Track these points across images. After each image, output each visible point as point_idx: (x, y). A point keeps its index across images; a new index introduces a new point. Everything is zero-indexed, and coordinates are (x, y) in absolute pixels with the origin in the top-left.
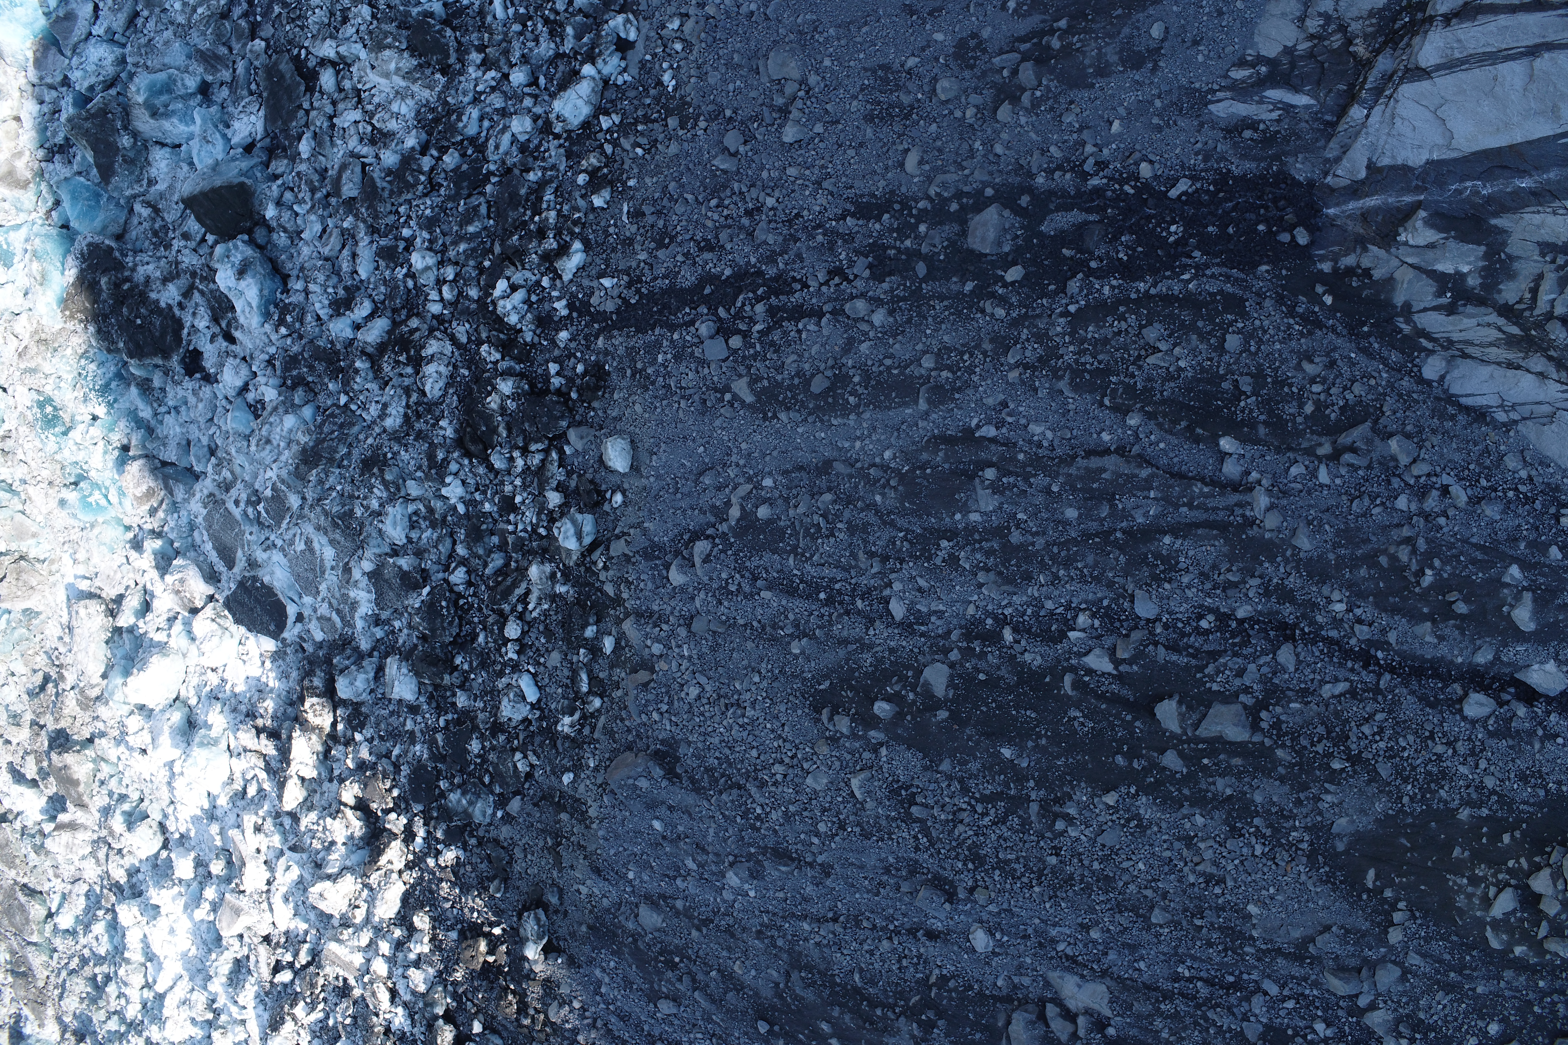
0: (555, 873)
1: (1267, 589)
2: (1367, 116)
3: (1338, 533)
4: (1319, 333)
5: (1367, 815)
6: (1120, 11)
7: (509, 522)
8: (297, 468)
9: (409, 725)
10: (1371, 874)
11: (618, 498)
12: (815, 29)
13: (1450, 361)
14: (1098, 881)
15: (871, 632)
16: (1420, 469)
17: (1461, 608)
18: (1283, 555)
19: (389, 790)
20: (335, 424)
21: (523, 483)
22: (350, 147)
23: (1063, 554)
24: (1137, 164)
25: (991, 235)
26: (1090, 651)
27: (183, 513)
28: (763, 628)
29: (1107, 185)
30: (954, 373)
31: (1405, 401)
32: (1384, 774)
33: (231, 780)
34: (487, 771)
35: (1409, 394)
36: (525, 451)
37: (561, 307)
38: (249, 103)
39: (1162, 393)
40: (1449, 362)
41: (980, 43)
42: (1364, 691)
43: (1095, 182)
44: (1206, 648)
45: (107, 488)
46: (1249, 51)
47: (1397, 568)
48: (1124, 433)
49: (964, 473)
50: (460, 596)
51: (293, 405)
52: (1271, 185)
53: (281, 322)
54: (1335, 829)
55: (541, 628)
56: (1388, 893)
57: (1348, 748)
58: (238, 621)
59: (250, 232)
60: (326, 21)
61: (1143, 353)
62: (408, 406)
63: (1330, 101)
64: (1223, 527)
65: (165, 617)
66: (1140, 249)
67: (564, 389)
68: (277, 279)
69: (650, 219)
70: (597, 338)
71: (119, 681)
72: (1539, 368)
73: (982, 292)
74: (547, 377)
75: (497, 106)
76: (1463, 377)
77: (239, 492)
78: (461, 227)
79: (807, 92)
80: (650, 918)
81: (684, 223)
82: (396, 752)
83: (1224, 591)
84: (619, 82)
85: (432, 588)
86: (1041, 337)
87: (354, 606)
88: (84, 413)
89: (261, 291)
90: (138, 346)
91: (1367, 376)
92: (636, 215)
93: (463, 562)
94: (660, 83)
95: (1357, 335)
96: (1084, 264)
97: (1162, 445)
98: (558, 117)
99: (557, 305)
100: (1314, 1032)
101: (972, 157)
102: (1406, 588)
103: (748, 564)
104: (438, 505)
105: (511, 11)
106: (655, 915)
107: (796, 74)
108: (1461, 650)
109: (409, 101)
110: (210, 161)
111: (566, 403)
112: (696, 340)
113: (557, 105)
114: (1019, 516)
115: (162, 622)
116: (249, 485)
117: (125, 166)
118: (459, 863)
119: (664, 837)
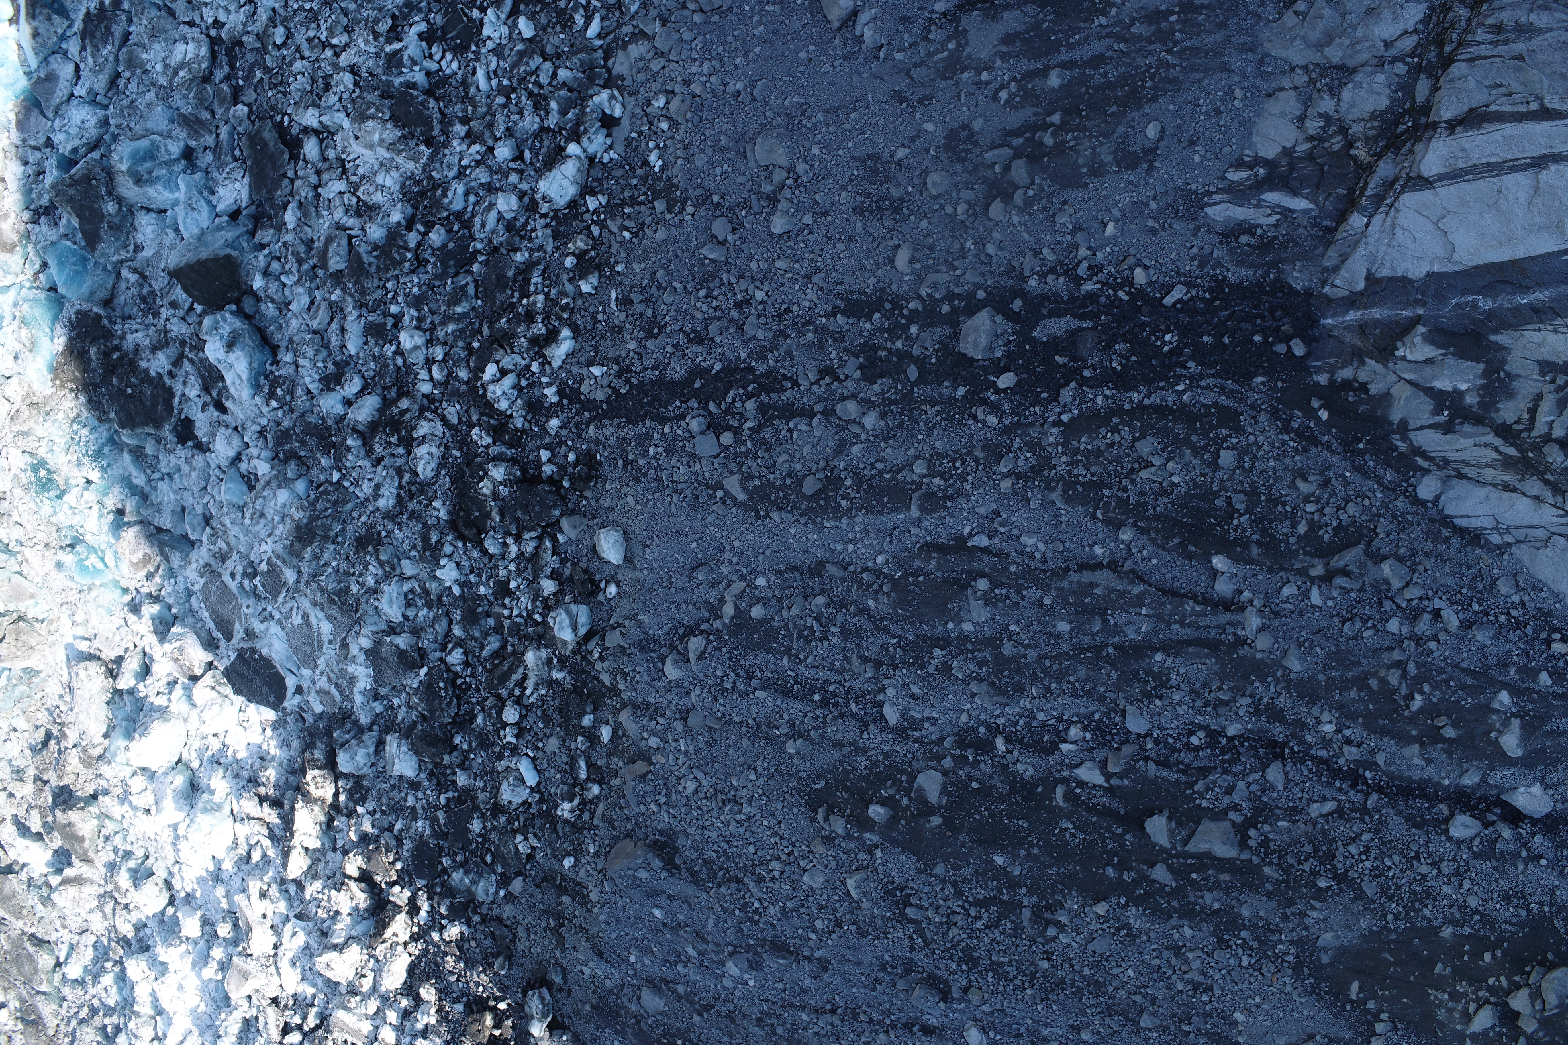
0: (558, 954)
1: (1257, 708)
2: (1367, 225)
3: (1329, 655)
4: (1313, 450)
5: (1351, 930)
6: (1114, 108)
7: (504, 606)
8: (292, 545)
9: (410, 801)
10: (1355, 986)
11: (612, 589)
12: (803, 113)
13: (1446, 481)
14: (1089, 985)
15: (865, 736)
16: (1413, 593)
17: (1450, 733)
18: (1274, 676)
19: (393, 863)
20: (328, 501)
21: (518, 568)
22: (336, 219)
23: (1055, 667)
24: (1131, 269)
25: (983, 341)
26: (1081, 763)
27: (180, 579)
28: (759, 726)
29: (1101, 290)
30: (946, 480)
31: (1399, 523)
32: (1369, 892)
33: (236, 844)
34: (489, 850)
35: (1403, 515)
36: (518, 538)
37: (551, 393)
38: (233, 170)
39: (1154, 508)
40: (1444, 482)
41: (972, 135)
42: (1352, 811)
43: (1088, 287)
44: (1196, 764)
45: (103, 551)
46: (1247, 152)
47: (1387, 691)
48: (1117, 547)
49: (956, 582)
50: (457, 675)
51: (286, 479)
52: (1268, 293)
53: (272, 395)
54: (1320, 944)
55: (539, 713)
56: (1371, 1005)
57: (1334, 867)
58: (237, 692)
59: (237, 302)
60: (309, 88)
61: (1136, 466)
62: (400, 487)
63: (1329, 206)
64: (1214, 646)
65: (165, 681)
66: (1134, 358)
67: (556, 477)
68: (267, 350)
69: (639, 308)
70: (588, 427)
71: (122, 743)
72: (1535, 492)
73: (974, 398)
74: (539, 464)
75: (483, 181)
76: (1458, 497)
77: (234, 564)
78: (449, 306)
79: (796, 180)
80: (652, 1002)
81: (673, 313)
82: (398, 826)
83: (1214, 708)
84: (606, 160)
85: (430, 669)
86: (1034, 446)
87: (353, 680)
88: (77, 476)
89: (251, 363)
90: (129, 416)
91: (1362, 496)
92: (624, 302)
93: (460, 643)
94: (646, 163)
95: (1352, 452)
96: (1078, 371)
97: (1154, 561)
98: (544, 197)
99: (546, 391)
101: (964, 257)
102: (1396, 711)
103: (742, 662)
104: (433, 586)
105: (494, 82)
106: (657, 999)
107: (784, 161)
108: (1449, 773)
109: (394, 174)
110: (196, 231)
111: (558, 492)
112: (687, 435)
113: (543, 186)
114: (1012, 628)
115: (161, 686)
116: (245, 557)
117: (111, 232)
118: (462, 940)
119: (664, 925)
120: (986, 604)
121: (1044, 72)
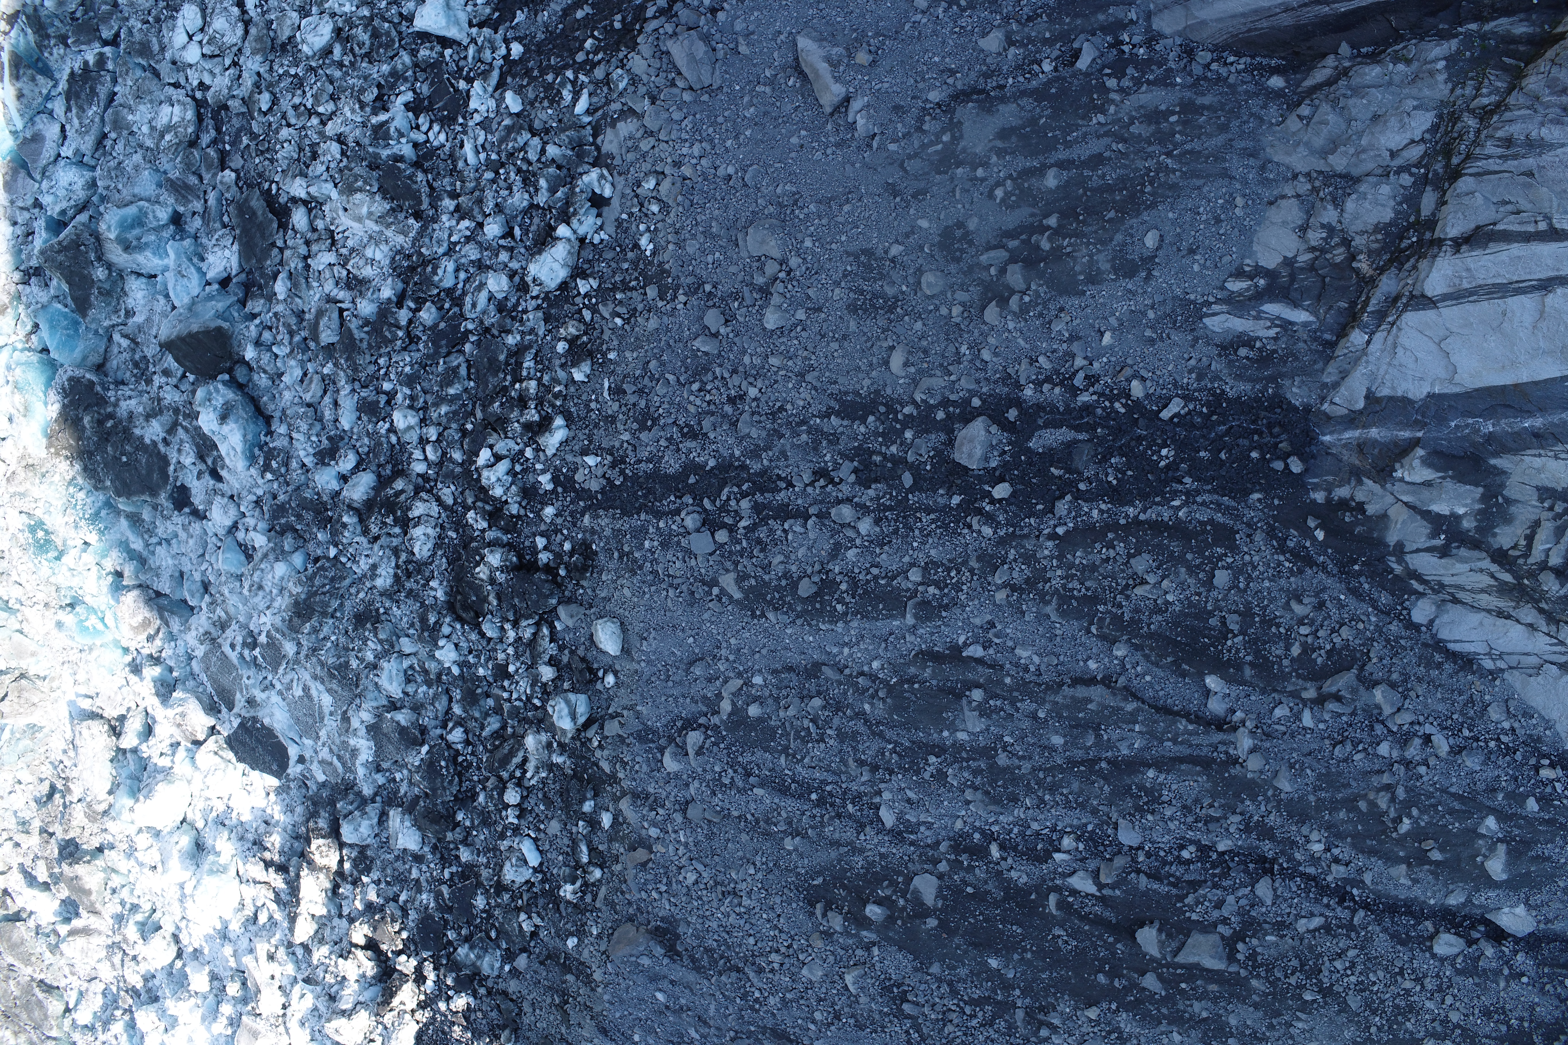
0: (563, 1030)
1: (1247, 825)
2: (1368, 342)
3: (1319, 777)
4: (1309, 571)
5: (1336, 1041)
6: (1112, 214)
7: (503, 688)
8: (290, 620)
9: (415, 874)
11: (610, 679)
12: (796, 202)
13: (1440, 605)
15: (862, 837)
16: (1404, 718)
17: (1436, 856)
18: (1265, 795)
19: (399, 932)
20: (326, 577)
21: (516, 653)
22: (327, 291)
23: (1049, 779)
24: (1129, 380)
25: (978, 452)
26: (1074, 872)
27: (180, 643)
28: (757, 821)
29: (1097, 401)
30: (941, 589)
31: (1393, 647)
32: (1354, 1006)
33: (242, 905)
34: (493, 925)
35: (1396, 640)
36: (515, 624)
37: (545, 481)
38: (222, 236)
39: (1149, 625)
40: (1438, 607)
41: (967, 233)
42: (1339, 927)
43: (1084, 398)
44: (1186, 877)
45: (102, 612)
46: (1247, 261)
47: (1376, 814)
48: (1111, 662)
49: (951, 691)
50: (458, 753)
51: (283, 551)
52: (1265, 409)
53: (266, 468)
55: (540, 796)
57: (1320, 981)
58: (240, 759)
59: (230, 371)
60: (296, 156)
61: (1131, 582)
62: (397, 566)
63: (1329, 319)
64: (1205, 763)
65: (168, 742)
66: (1130, 473)
67: (552, 564)
68: (260, 422)
69: (632, 399)
70: (583, 515)
71: (128, 802)
72: (1529, 620)
73: (969, 508)
74: (535, 552)
75: (473, 258)
76: (1453, 622)
77: (234, 634)
78: (442, 387)
79: (788, 273)
81: (666, 406)
82: (403, 897)
83: (1205, 824)
84: (596, 240)
85: (431, 747)
86: (1029, 558)
87: (354, 752)
89: (245, 436)
90: (125, 484)
91: (1357, 619)
92: (617, 391)
93: (460, 723)
94: (636, 246)
95: (1347, 573)
96: (1073, 484)
97: (1148, 678)
98: (534, 280)
99: (541, 478)
101: (959, 362)
102: (1384, 832)
103: (740, 759)
104: (432, 666)
105: (483, 156)
107: (776, 253)
108: (1434, 893)
109: (384, 247)
110: (186, 300)
111: (554, 581)
112: (682, 530)
113: (533, 269)
114: (1006, 739)
115: (165, 747)
116: (244, 626)
117: (101, 298)
118: (469, 1011)
119: (667, 1007)
120: (981, 716)
121: (1041, 171)
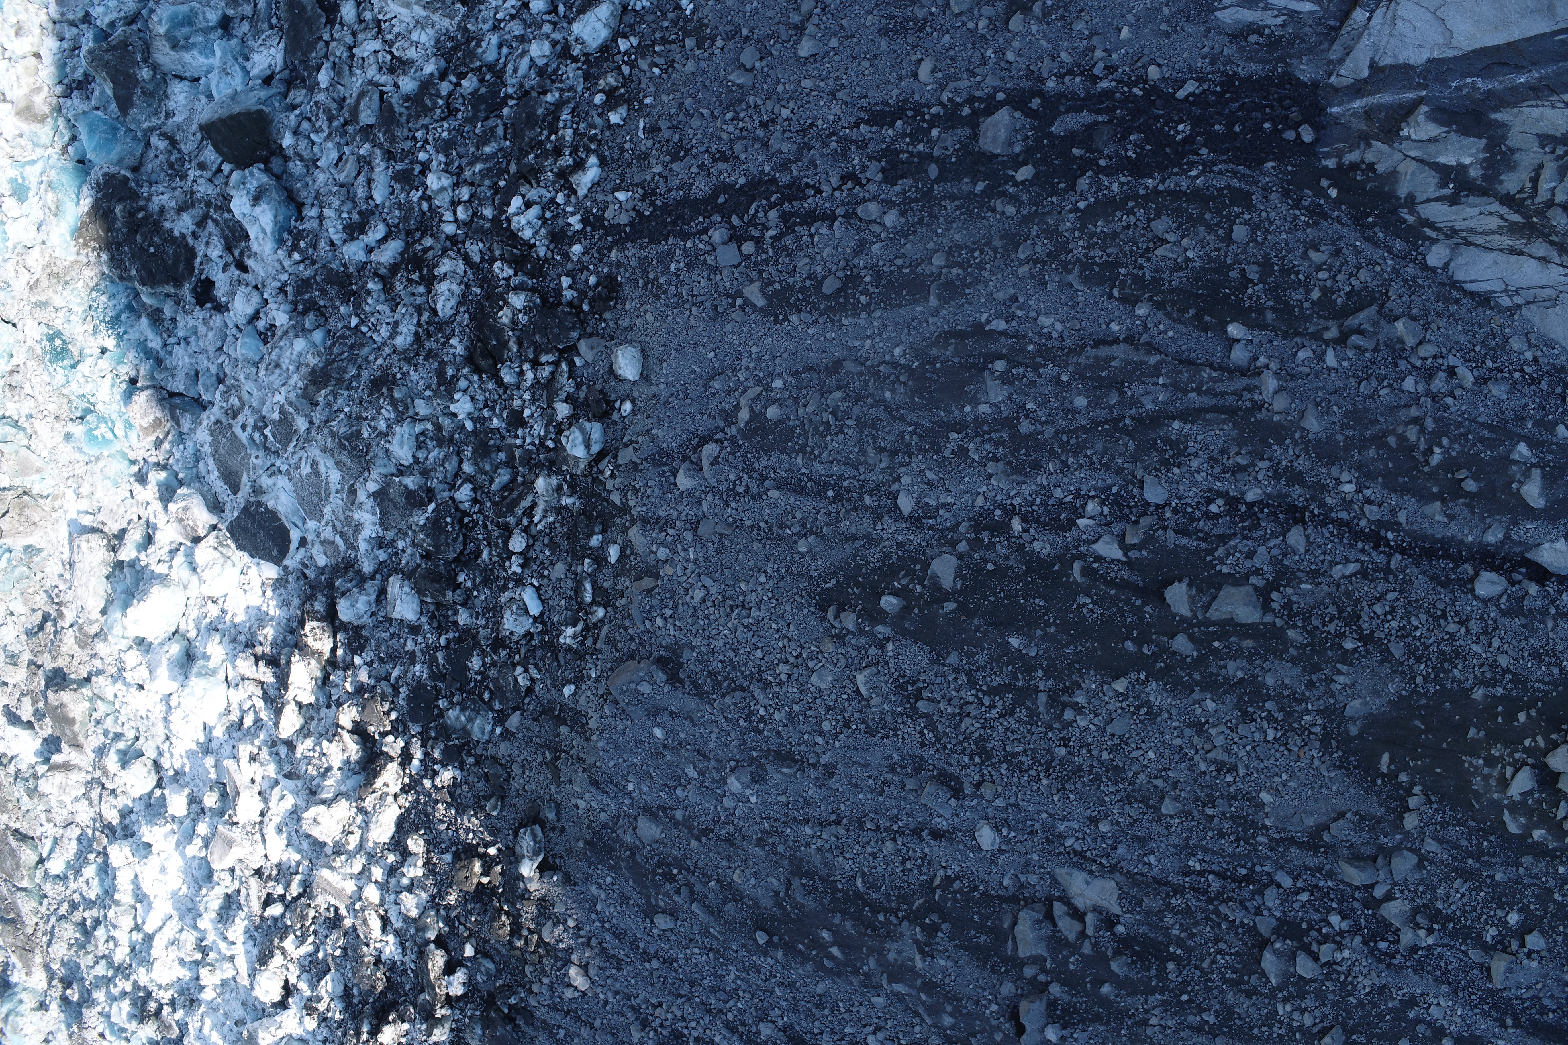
0: (553, 788)
1: (1276, 472)
2: (1369, 19)
3: (1346, 414)
4: (1324, 223)
5: (1380, 696)
7: (517, 437)
8: (306, 388)
9: (410, 646)
10: (1386, 758)
11: (627, 407)
13: (1454, 249)
14: (1107, 771)
15: (879, 527)
16: (1426, 351)
18: (1292, 438)
19: (387, 713)
20: (345, 345)
21: (532, 397)
22: (369, 77)
23: (1072, 441)
24: (1145, 67)
25: (1003, 134)
26: (1099, 538)
27: (189, 444)
28: (770, 528)
29: (1116, 87)
30: (965, 270)
31: (1410, 286)
32: (1397, 653)
33: (228, 711)
34: (487, 687)
35: (1414, 280)
36: (536, 364)
37: (575, 222)
38: (269, 36)
39: (1170, 282)
40: (1452, 250)
42: (1375, 571)
43: (1104, 84)
44: (1215, 531)
45: (113, 422)
47: (1405, 447)
48: (1133, 323)
49: (974, 365)
50: (465, 513)
51: (304, 329)
52: (1276, 85)
53: (295, 247)
54: (1348, 712)
55: (546, 541)
56: (1403, 778)
57: (1360, 628)
58: (240, 547)
59: (266, 161)
61: (1151, 245)
62: (419, 325)
63: (1332, 7)
64: (1231, 412)
65: (167, 549)
66: (1148, 147)
67: (576, 302)
68: (292, 206)
69: (666, 134)
70: (610, 251)
71: (118, 615)
72: (1541, 253)
73: (992, 192)
74: (559, 290)
75: (517, 33)
76: (1467, 263)
77: (247, 417)
78: (478, 148)
79: (823, 10)
80: (648, 830)
81: (699, 136)
83: (1233, 475)
84: (638, 7)
85: (438, 505)
86: (1051, 233)
87: (358, 528)
88: (92, 345)
89: (276, 217)
90: (150, 273)
91: (1374, 263)
92: (652, 130)
93: (469, 479)
94: (677, 7)
95: (1362, 225)
96: (1094, 162)
97: (1170, 334)
99: (571, 220)
100: (1329, 925)
101: (985, 64)
102: (1415, 468)
103: (756, 465)
104: (446, 422)
106: (653, 827)
108: (1471, 529)
109: (429, 31)
110: (229, 93)
111: (577, 315)
112: (708, 248)
113: (576, 28)
114: (1029, 406)
115: (163, 554)
116: (256, 410)
117: (144, 98)
118: (455, 783)
119: (665, 746)
120: (1003, 384)
